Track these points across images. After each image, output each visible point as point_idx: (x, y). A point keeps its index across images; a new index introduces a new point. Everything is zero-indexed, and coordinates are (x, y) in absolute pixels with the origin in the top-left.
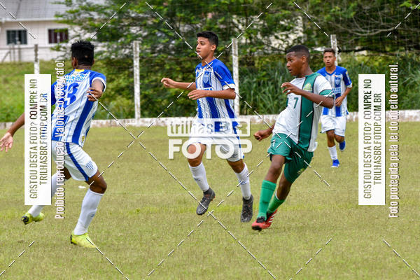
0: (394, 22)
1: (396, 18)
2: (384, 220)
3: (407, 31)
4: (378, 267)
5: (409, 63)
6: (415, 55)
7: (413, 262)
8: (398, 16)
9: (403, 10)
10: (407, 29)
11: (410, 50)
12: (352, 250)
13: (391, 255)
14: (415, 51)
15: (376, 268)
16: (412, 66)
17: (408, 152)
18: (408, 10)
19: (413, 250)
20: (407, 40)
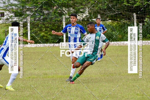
0: (120, 10)
1: (121, 9)
2: (117, 80)
3: (125, 13)
4: (115, 97)
5: (126, 25)
6: (128, 22)
7: (127, 95)
8: (122, 8)
9: (124, 6)
10: (125, 12)
11: (126, 20)
12: (106, 91)
13: (120, 93)
14: (128, 20)
15: (114, 98)
16: (127, 26)
17: (126, 56)
18: (126, 5)
19: (127, 91)
20: (125, 16)
